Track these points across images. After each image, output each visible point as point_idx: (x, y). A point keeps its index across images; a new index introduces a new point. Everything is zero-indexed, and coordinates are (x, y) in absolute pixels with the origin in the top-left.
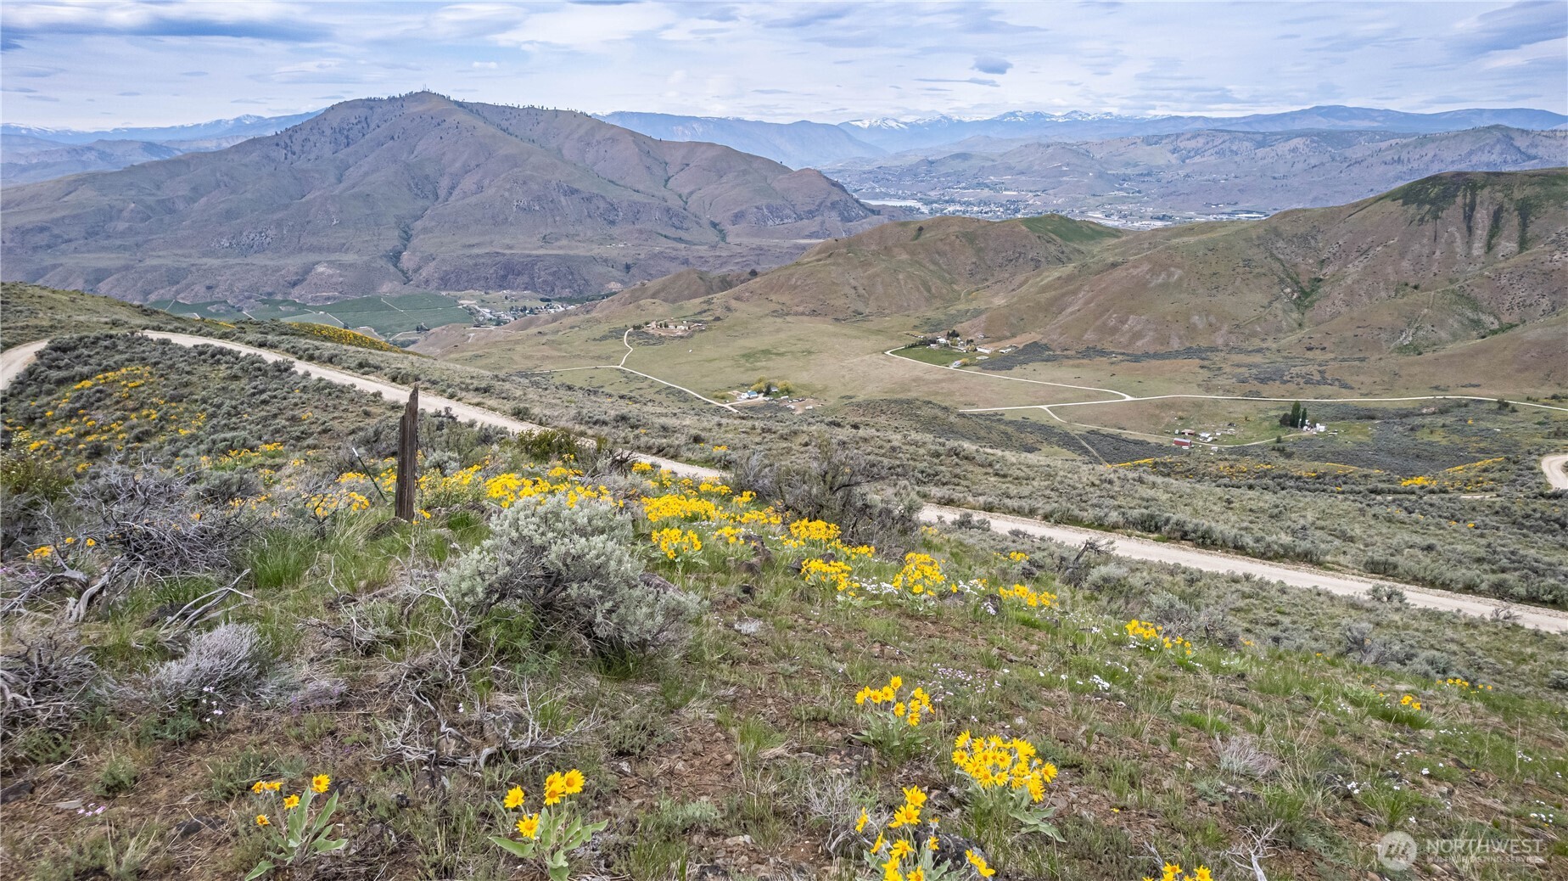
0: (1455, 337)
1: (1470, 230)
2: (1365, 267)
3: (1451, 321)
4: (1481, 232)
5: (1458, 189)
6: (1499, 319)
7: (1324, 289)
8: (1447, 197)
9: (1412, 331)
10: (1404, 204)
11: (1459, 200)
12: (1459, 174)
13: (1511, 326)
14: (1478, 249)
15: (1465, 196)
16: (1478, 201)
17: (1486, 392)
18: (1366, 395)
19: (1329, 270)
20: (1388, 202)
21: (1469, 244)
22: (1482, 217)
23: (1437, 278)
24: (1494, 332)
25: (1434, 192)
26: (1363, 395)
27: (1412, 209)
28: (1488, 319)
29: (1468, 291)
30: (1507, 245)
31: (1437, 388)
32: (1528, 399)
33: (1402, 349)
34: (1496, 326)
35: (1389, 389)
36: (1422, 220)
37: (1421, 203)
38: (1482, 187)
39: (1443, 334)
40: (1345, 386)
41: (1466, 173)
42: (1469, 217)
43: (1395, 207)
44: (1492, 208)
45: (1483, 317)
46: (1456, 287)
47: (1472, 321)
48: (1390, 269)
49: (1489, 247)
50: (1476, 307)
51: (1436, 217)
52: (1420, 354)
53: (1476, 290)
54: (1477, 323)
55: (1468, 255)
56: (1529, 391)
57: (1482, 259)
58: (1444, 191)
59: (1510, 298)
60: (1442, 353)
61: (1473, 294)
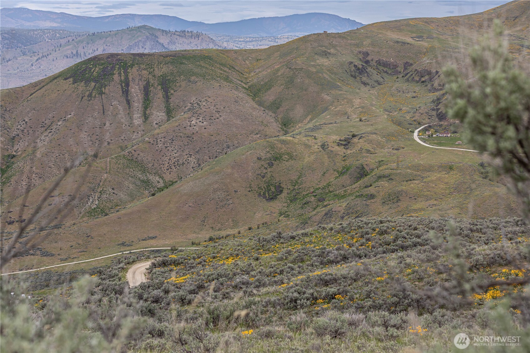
0: (132, 197)
1: (128, 102)
2: (51, 141)
3: (126, 183)
4: (137, 105)
5: (113, 68)
6: (162, 178)
7: (19, 164)
8: (106, 74)
9: (97, 195)
10: (74, 82)
11: (116, 77)
12: (112, 55)
13: (172, 183)
14: (137, 120)
15: (120, 74)
16: (130, 79)
17: (161, 242)
18: (65, 260)
19: (19, 146)
20: (61, 81)
21: (130, 116)
22: (136, 91)
23: (111, 146)
24: (161, 190)
25: (96, 71)
26: (62, 260)
27: (81, 86)
28: (155, 179)
29: (136, 156)
30: (158, 115)
31: (123, 244)
32: (193, 244)
33: (92, 213)
34: (161, 185)
35: (84, 251)
36: (90, 95)
37: (88, 81)
38: (132, 66)
39: (122, 196)
40: (46, 254)
41: (117, 55)
42: (126, 92)
43: (67, 85)
44: (142, 84)
45: (151, 177)
46: (126, 152)
47: (143, 181)
48: (71, 141)
49: (146, 117)
50: (144, 170)
51: (101, 93)
52: (106, 215)
53: (142, 154)
54: (147, 183)
55: (131, 124)
56: (192, 237)
57: (142, 128)
58: (104, 70)
59: (167, 159)
60: (123, 212)
61: (139, 158)
